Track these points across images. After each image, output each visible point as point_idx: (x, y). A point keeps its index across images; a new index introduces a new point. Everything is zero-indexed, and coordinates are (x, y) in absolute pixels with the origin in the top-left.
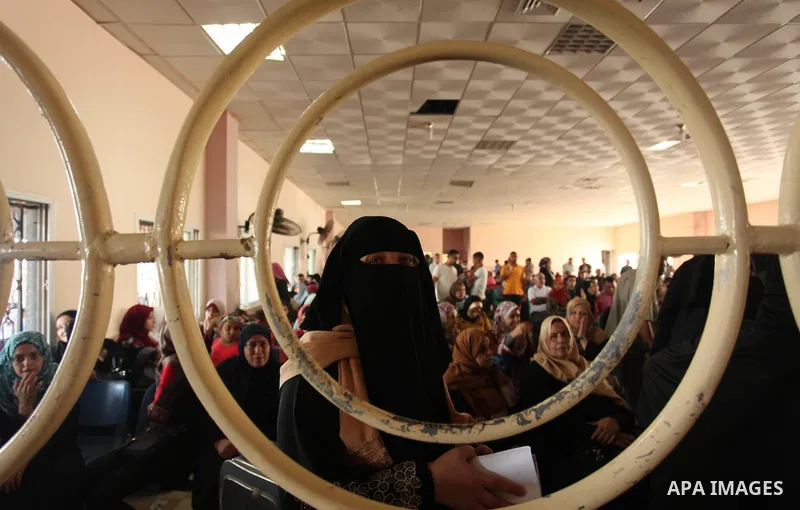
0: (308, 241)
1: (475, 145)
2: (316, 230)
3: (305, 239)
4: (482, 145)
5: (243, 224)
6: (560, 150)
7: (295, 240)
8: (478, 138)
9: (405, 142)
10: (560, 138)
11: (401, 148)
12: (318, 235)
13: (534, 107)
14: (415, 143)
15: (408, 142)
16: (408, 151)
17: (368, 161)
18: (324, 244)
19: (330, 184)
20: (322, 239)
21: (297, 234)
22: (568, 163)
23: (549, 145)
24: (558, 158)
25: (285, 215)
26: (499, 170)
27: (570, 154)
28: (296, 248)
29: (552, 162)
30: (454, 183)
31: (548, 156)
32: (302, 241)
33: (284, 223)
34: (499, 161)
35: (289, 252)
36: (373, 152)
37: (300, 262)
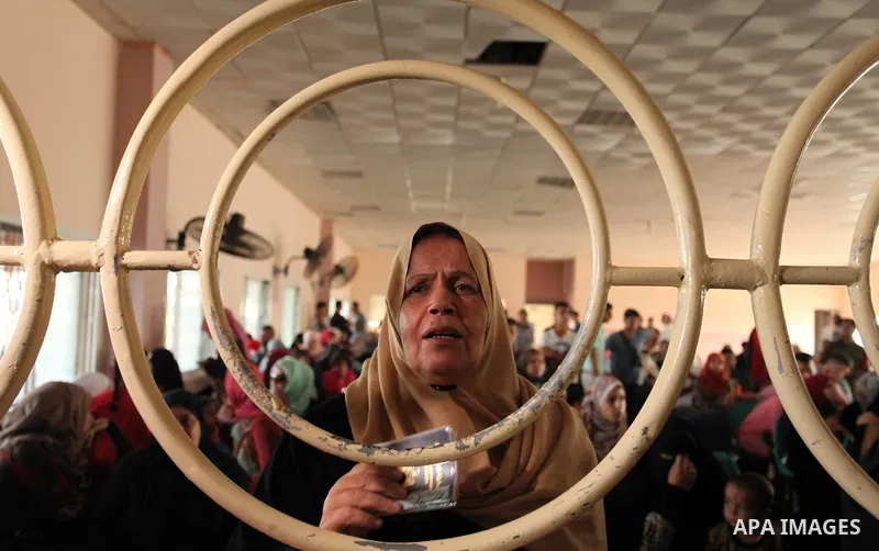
0: (286, 271)
1: (576, 118)
2: (301, 253)
3: (282, 267)
4: (590, 117)
5: (175, 236)
6: (726, 130)
7: (263, 268)
8: (582, 106)
9: (456, 109)
10: (724, 110)
11: (450, 118)
12: (304, 263)
13: (674, 57)
14: (475, 110)
15: (463, 109)
16: (462, 124)
17: (395, 138)
18: (316, 277)
19: (329, 174)
20: (310, 270)
21: (267, 257)
22: (745, 153)
23: (706, 121)
24: (724, 143)
25: (248, 225)
26: (622, 161)
27: (746, 138)
28: (266, 283)
29: (714, 150)
30: (543, 181)
31: (706, 140)
32: (276, 271)
33: (245, 238)
34: (620, 145)
35: (254, 289)
36: (403, 122)
37: (270, 307)
